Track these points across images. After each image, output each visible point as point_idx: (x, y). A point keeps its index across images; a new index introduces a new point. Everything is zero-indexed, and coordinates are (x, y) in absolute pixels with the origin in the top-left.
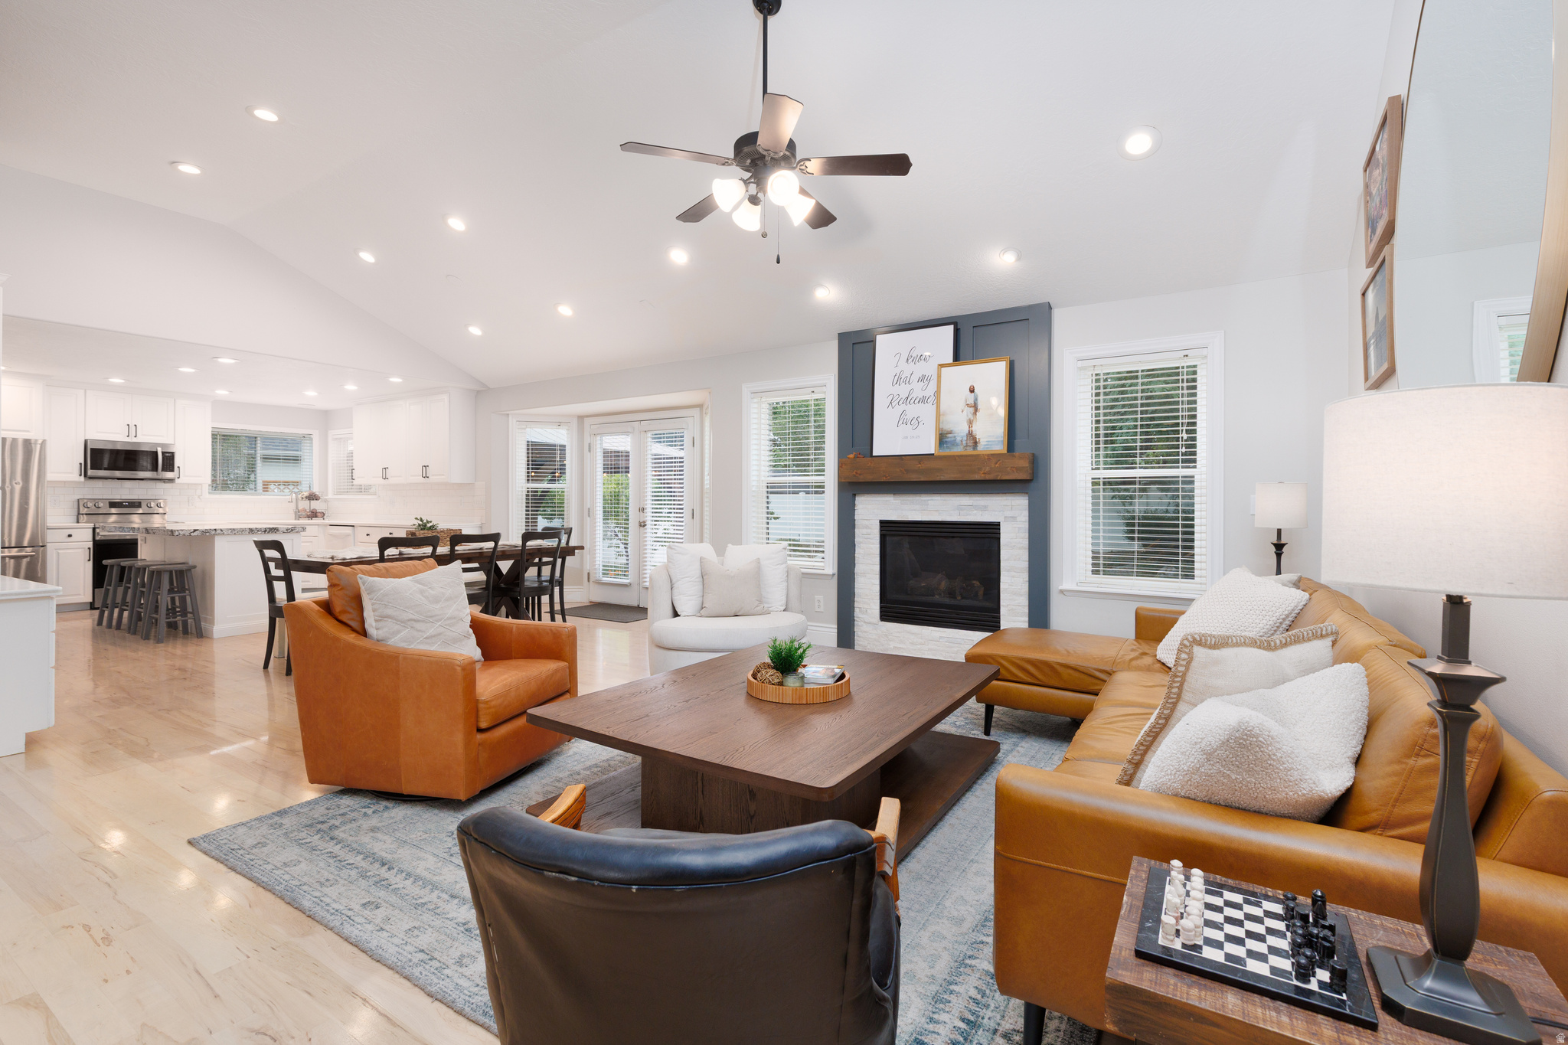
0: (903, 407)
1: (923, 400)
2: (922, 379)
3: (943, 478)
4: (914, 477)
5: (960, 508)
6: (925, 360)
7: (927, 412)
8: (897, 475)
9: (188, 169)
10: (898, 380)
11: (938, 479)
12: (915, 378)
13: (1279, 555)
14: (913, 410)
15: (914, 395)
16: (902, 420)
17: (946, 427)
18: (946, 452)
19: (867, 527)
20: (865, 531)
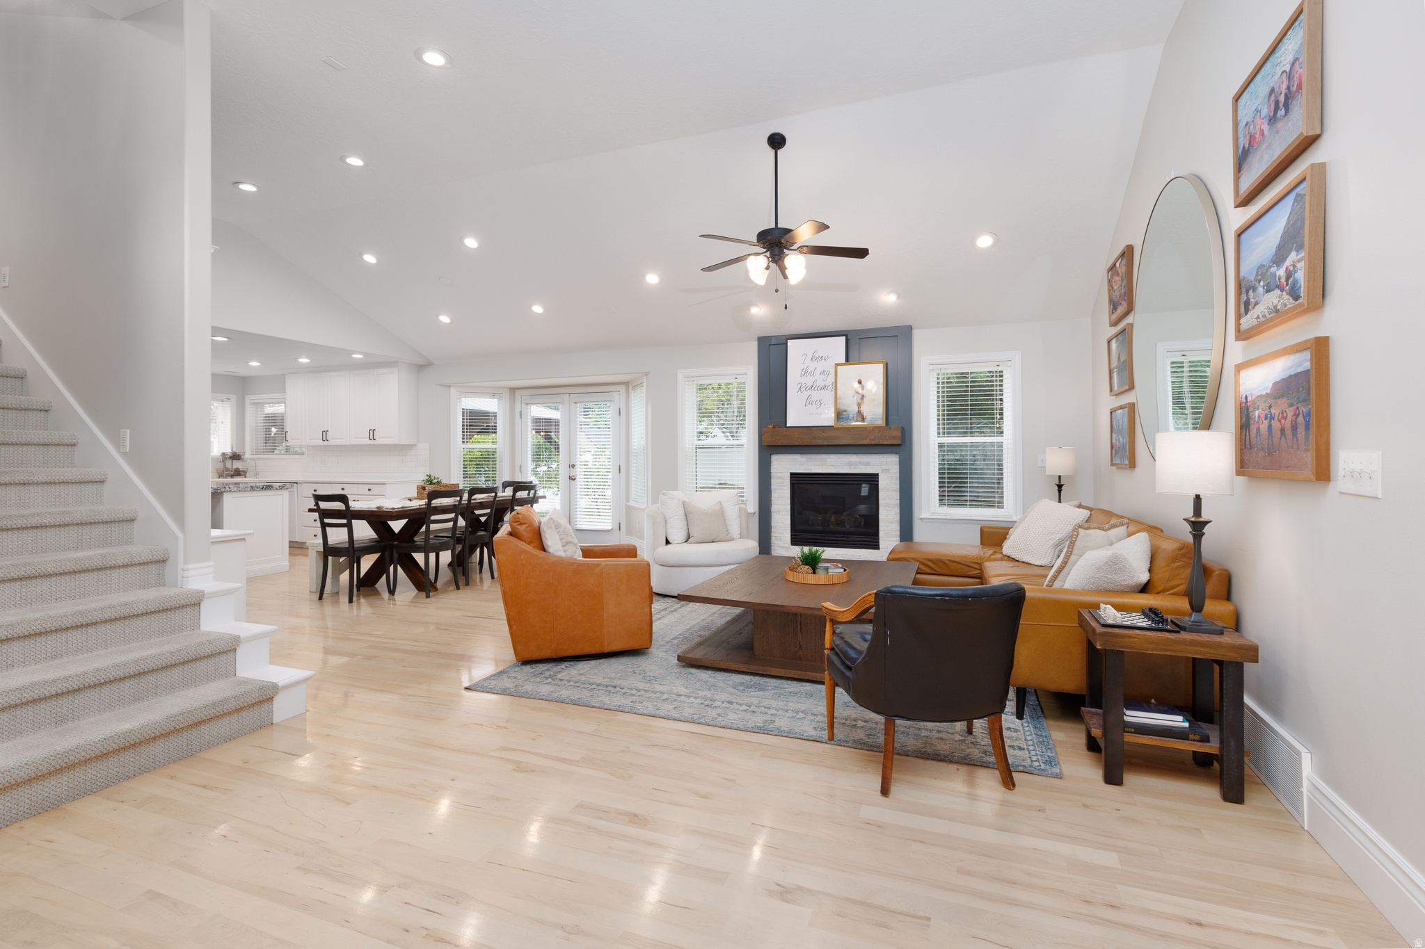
0: (809, 392)
1: (824, 388)
2: (823, 373)
3: (840, 443)
4: (820, 442)
5: (850, 464)
6: (825, 359)
7: (828, 396)
8: (806, 440)
9: (247, 187)
10: (805, 373)
11: (837, 443)
12: (818, 372)
13: (1060, 491)
14: (816, 395)
15: (817, 384)
16: (808, 401)
17: (842, 407)
18: (843, 424)
19: (780, 478)
20: (779, 481)
